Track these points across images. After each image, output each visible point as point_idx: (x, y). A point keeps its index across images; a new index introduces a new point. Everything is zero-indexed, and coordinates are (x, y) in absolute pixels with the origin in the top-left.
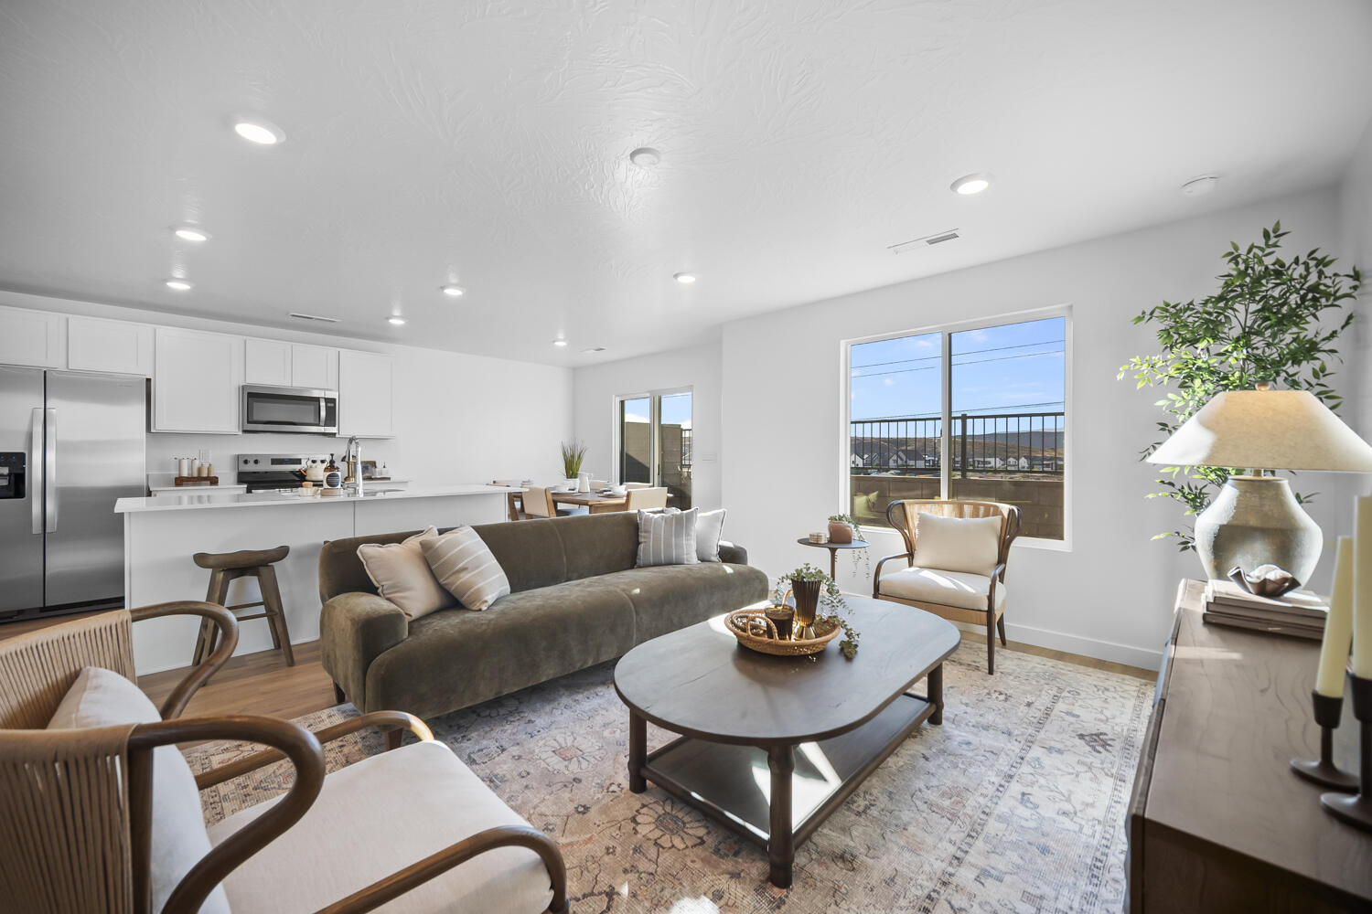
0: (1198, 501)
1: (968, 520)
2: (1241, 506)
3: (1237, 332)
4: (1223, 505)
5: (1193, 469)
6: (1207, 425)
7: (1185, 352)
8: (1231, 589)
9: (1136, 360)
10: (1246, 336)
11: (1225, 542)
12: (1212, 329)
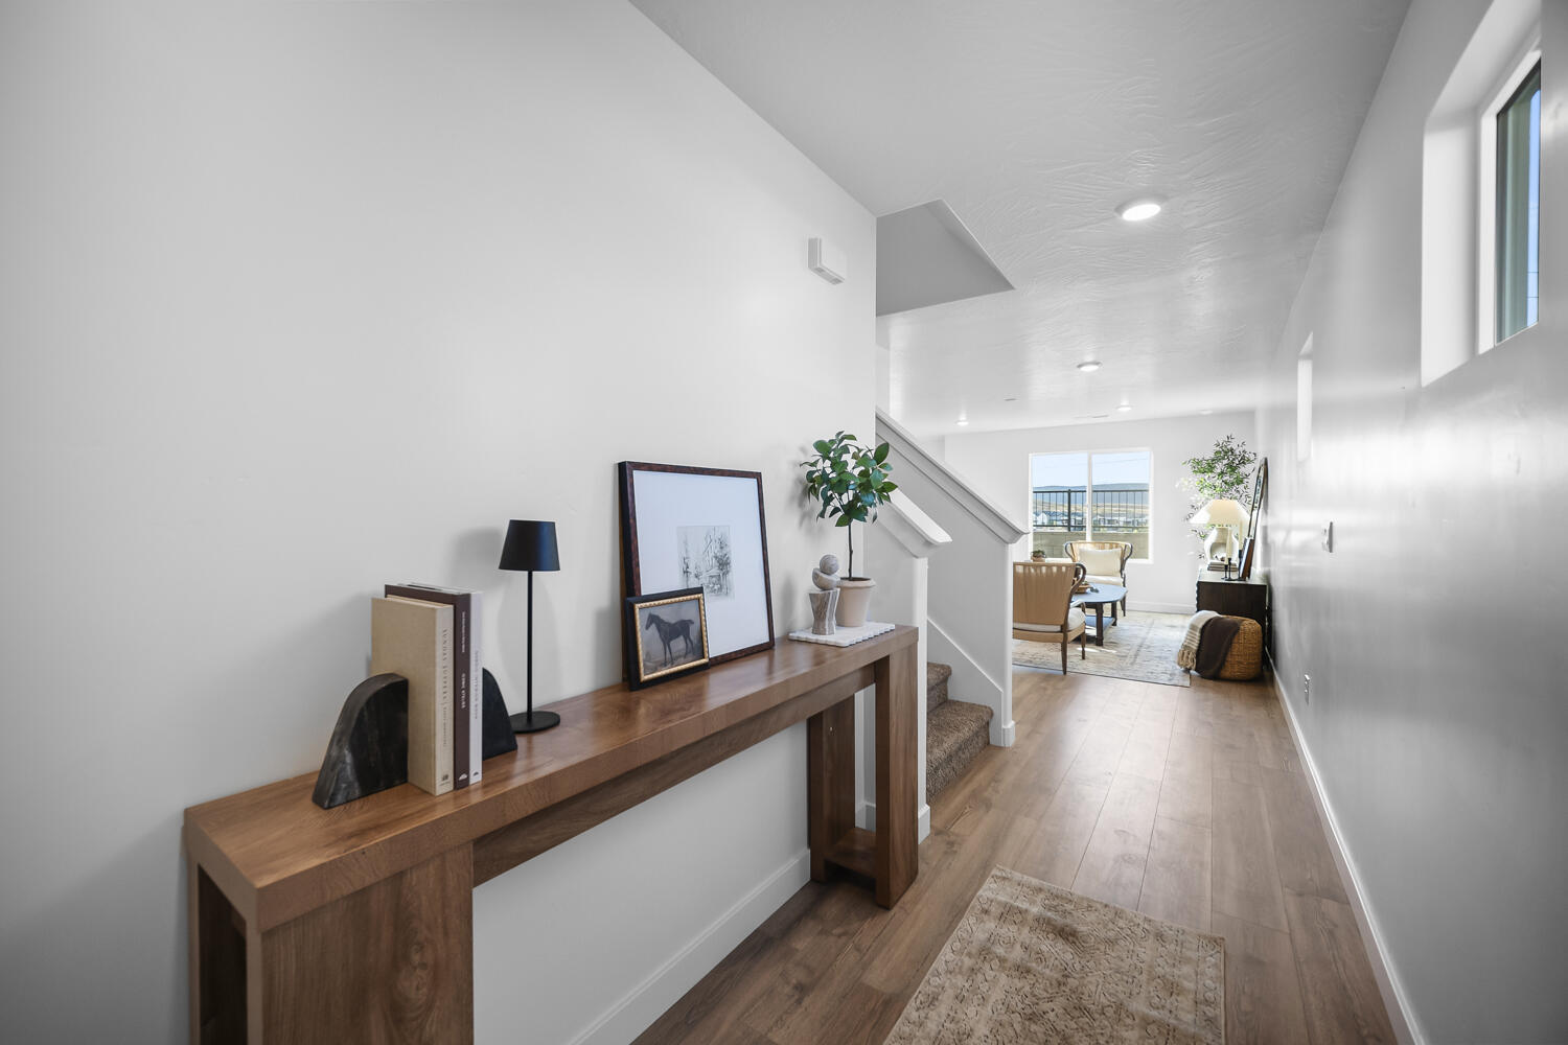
0: (1204, 537)
1: (1107, 550)
2: (1218, 537)
3: (1219, 471)
4: (1213, 537)
5: (1204, 525)
6: (1209, 511)
7: (1200, 476)
8: (1215, 561)
9: (1182, 479)
10: (1222, 473)
11: (1214, 548)
12: (1211, 468)
